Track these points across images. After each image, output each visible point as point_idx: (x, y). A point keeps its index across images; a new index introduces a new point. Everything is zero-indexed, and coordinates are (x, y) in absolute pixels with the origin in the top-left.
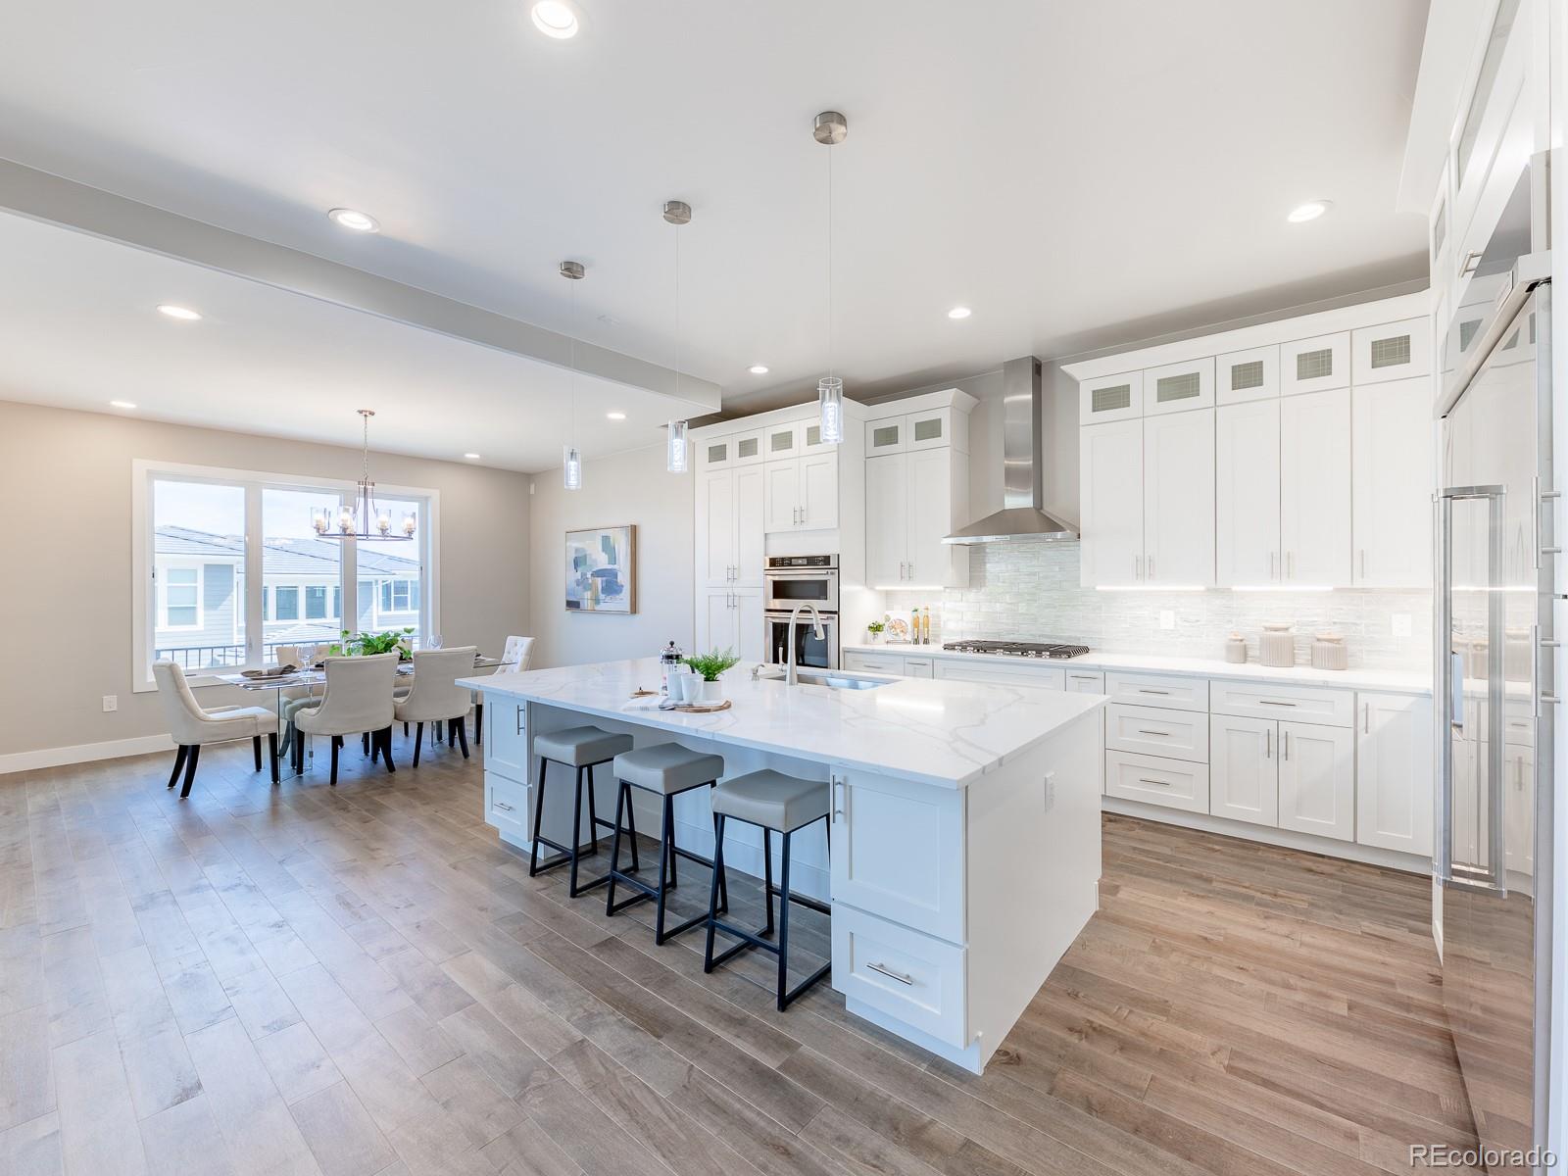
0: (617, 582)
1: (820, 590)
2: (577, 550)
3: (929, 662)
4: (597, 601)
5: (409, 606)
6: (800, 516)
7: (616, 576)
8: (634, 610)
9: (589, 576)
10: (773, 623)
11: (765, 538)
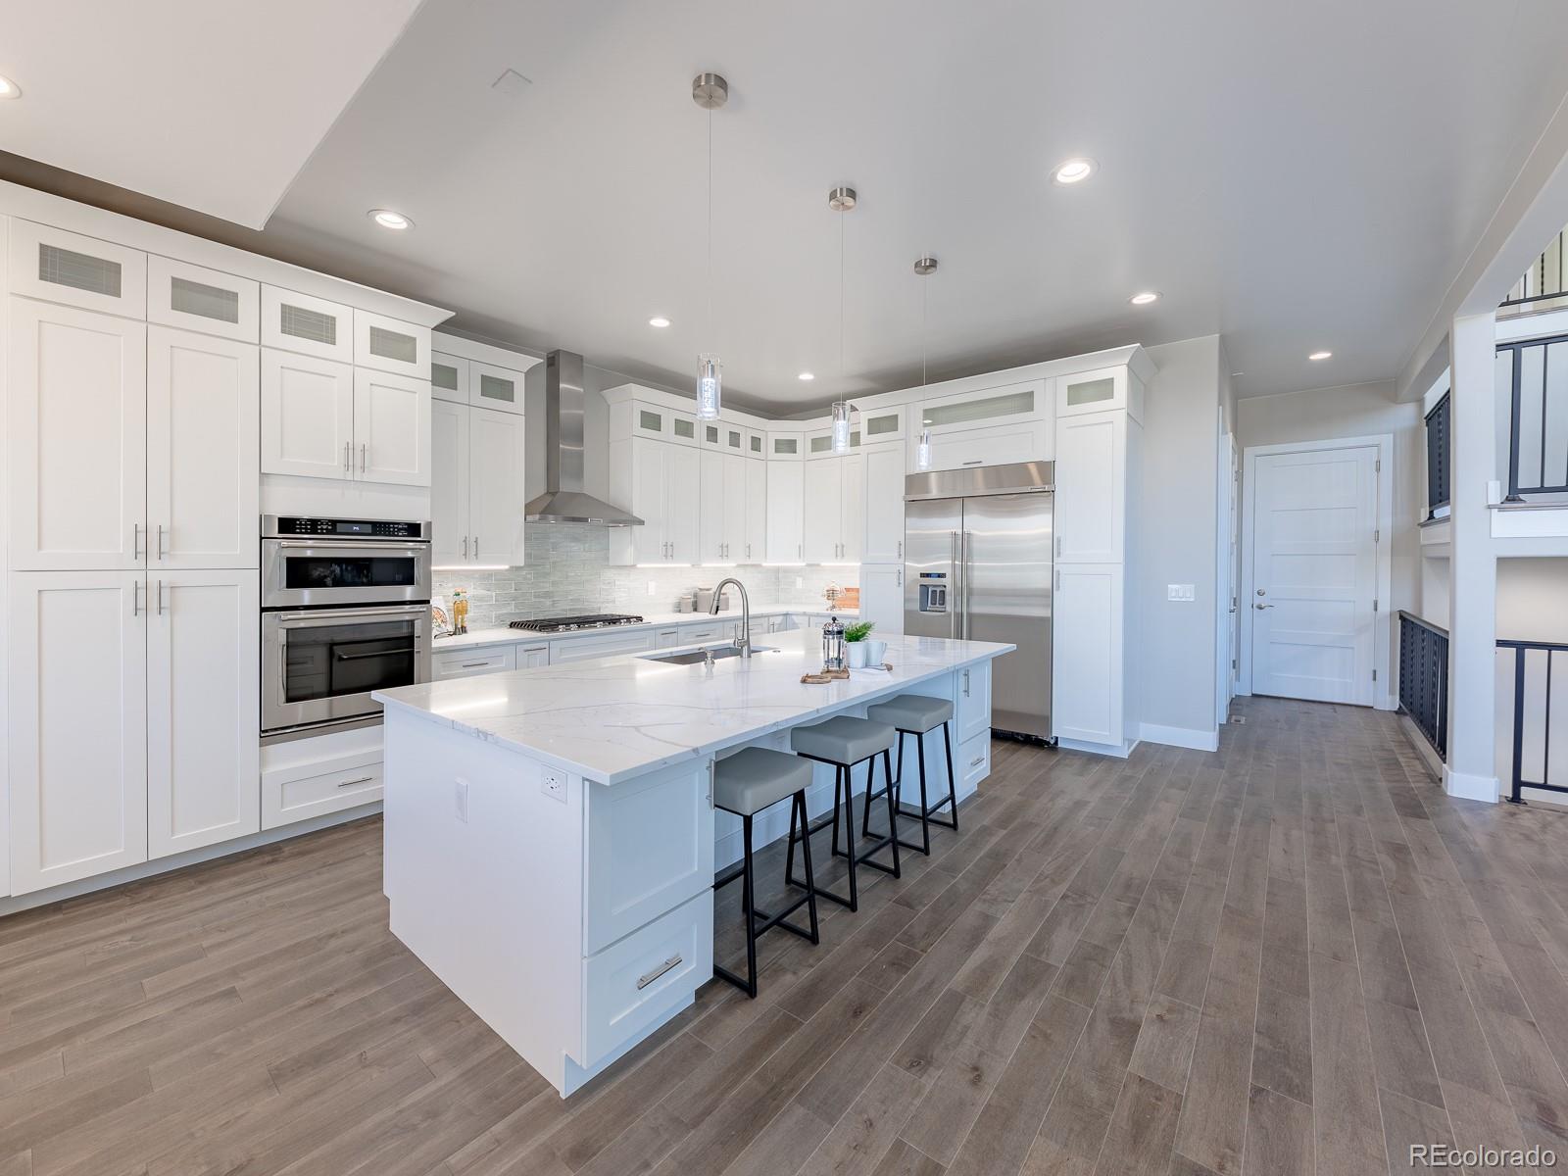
1: (403, 571)
3: (546, 645)
6: (356, 456)
10: (288, 630)
11: (261, 483)
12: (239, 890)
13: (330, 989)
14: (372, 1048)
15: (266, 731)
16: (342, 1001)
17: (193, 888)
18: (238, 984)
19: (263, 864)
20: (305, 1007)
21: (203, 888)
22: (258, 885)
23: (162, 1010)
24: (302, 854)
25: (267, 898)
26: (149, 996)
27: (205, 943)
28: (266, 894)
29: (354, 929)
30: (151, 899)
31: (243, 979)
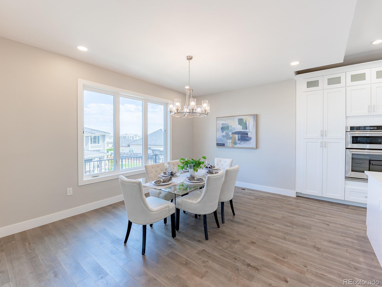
0: (248, 136)
2: (223, 124)
4: (235, 143)
5: (97, 143)
6: (372, 109)
7: (247, 134)
8: (257, 147)
9: (230, 134)
10: (352, 154)
11: (346, 119)
12: (337, 210)
13: (347, 236)
14: (350, 250)
15: (346, 177)
16: (348, 239)
17: (329, 205)
18: (330, 224)
19: (344, 208)
20: (340, 235)
21: (331, 206)
22: (342, 211)
23: (317, 221)
24: (353, 209)
25: (342, 214)
26: (316, 218)
27: (328, 215)
28: (342, 213)
29: (358, 229)
30: (322, 204)
31: (331, 224)
